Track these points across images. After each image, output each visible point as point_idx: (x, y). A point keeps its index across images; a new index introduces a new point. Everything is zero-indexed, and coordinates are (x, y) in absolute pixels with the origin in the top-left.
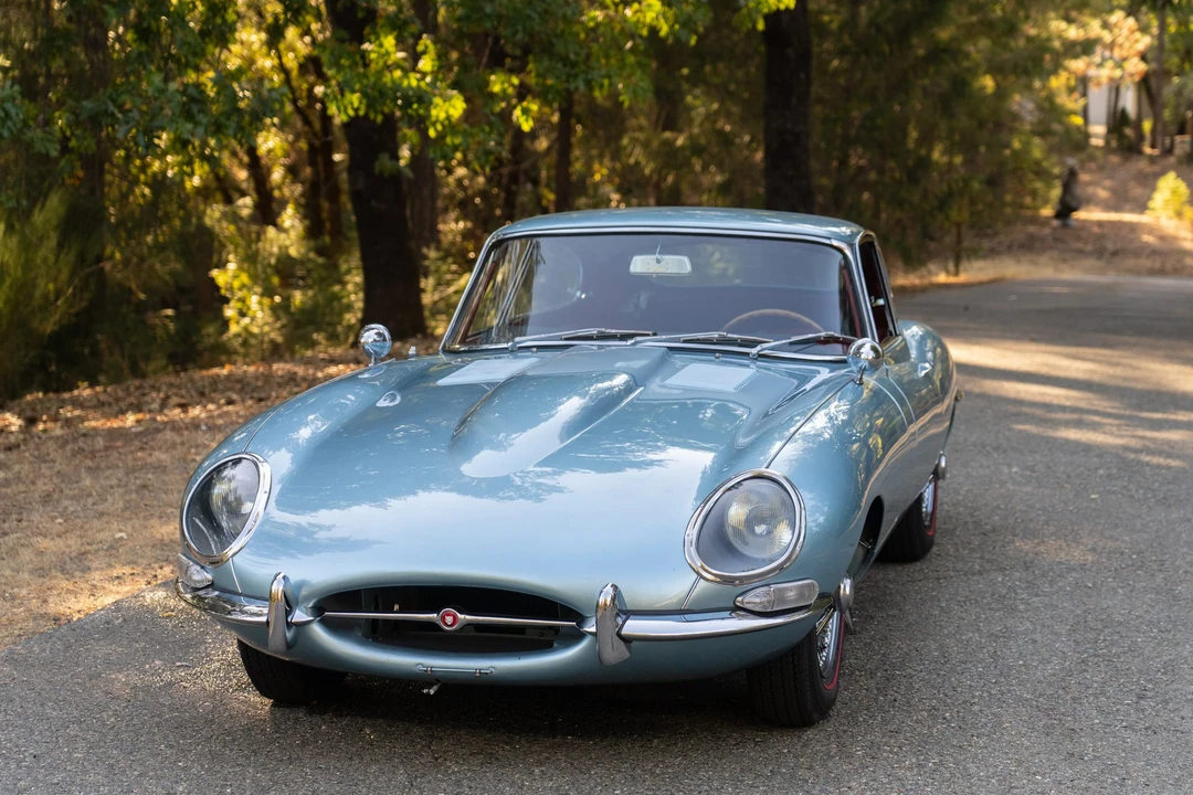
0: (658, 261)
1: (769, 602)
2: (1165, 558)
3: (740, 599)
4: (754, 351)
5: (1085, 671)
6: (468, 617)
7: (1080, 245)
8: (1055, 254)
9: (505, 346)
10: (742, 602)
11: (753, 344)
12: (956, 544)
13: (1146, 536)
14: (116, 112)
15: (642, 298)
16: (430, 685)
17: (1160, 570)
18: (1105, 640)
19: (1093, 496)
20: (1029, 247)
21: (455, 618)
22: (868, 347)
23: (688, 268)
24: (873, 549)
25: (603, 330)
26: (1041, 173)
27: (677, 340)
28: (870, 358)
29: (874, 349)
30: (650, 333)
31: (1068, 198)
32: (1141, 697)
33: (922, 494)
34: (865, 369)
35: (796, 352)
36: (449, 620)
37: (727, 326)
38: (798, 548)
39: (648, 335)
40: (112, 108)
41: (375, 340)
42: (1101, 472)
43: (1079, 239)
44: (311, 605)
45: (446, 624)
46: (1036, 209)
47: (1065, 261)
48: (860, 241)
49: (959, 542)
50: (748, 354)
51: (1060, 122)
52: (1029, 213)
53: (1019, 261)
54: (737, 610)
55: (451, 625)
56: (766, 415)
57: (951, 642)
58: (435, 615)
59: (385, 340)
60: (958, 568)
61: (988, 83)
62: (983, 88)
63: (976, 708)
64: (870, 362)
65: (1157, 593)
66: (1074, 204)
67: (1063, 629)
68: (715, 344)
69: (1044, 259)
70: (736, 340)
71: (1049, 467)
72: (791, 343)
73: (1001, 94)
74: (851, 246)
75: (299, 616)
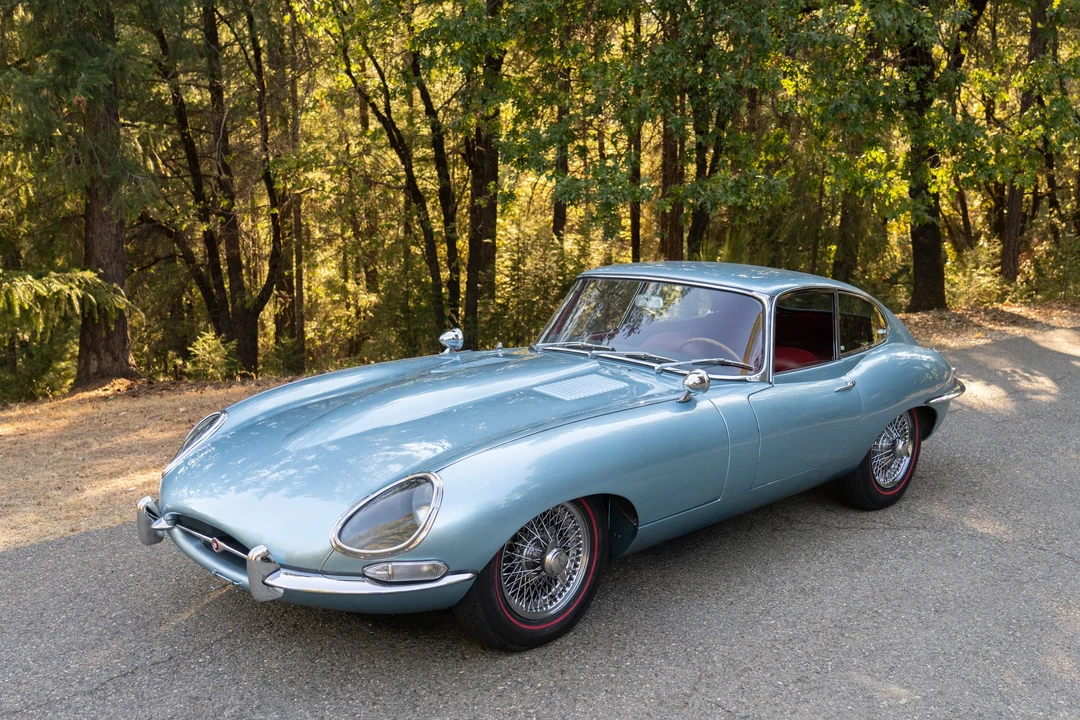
0: (646, 299)
4: (657, 366)
11: (660, 362)
21: (217, 544)
23: (661, 305)
24: (637, 525)
25: (584, 344)
27: (622, 355)
36: (215, 545)
39: (608, 349)
44: (168, 518)
45: (214, 548)
50: (653, 368)
54: (364, 576)
55: (217, 549)
68: (643, 359)
70: (655, 358)
72: (693, 363)
74: (772, 298)
75: (162, 524)
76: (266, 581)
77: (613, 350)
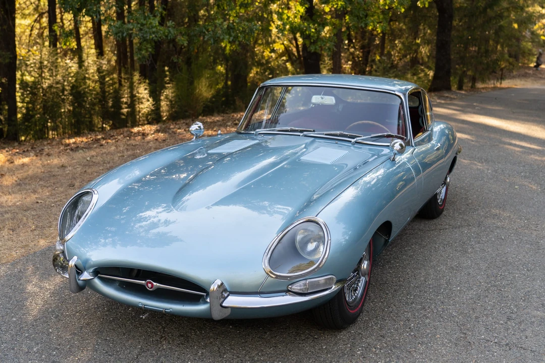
0: (322, 98)
1: (305, 288)
2: (539, 223)
3: (290, 286)
4: (353, 140)
5: (487, 296)
6: (158, 284)
7: (541, 76)
8: (533, 78)
9: (253, 132)
10: (291, 288)
11: (353, 137)
12: (454, 209)
13: (533, 210)
14: (206, 31)
15: (340, 107)
16: (144, 313)
17: (535, 230)
18: (501, 275)
19: (516, 187)
20: (525, 76)
21: (152, 285)
22: (398, 144)
23: (334, 102)
24: (389, 239)
25: (293, 128)
26: (531, 54)
27: (323, 134)
28: (398, 149)
29: (401, 145)
30: (312, 130)
31: (538, 61)
32: (509, 319)
33: (436, 194)
34: (396, 153)
35: (373, 141)
36: (150, 285)
37: (348, 128)
38: (324, 261)
39: (311, 131)
40: (204, 30)
41: (196, 129)
42: (522, 174)
43: (541, 74)
44: (91, 271)
45: (148, 287)
46: (528, 64)
47: (535, 80)
48: (408, 93)
49: (456, 209)
50: (351, 141)
51: (538, 38)
52: (526, 65)
53: (521, 80)
54: (288, 291)
55: (151, 288)
56: (355, 169)
57: (431, 271)
58: (144, 282)
59: (201, 129)
60: (451, 224)
61: (516, 26)
62: (514, 27)
63: (428, 321)
64: (398, 151)
65: (532, 244)
66: (540, 63)
67: (483, 266)
68: (338, 136)
69: (529, 80)
70: (347, 135)
71: (503, 171)
72: (372, 137)
73: (519, 30)
74: (404, 95)
75: (86, 276)
76: (223, 305)
77: (314, 131)
